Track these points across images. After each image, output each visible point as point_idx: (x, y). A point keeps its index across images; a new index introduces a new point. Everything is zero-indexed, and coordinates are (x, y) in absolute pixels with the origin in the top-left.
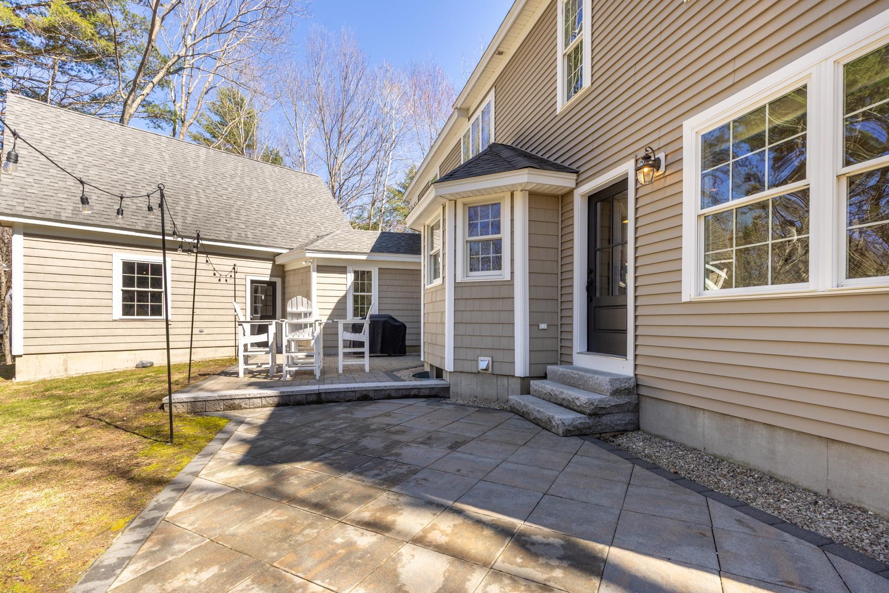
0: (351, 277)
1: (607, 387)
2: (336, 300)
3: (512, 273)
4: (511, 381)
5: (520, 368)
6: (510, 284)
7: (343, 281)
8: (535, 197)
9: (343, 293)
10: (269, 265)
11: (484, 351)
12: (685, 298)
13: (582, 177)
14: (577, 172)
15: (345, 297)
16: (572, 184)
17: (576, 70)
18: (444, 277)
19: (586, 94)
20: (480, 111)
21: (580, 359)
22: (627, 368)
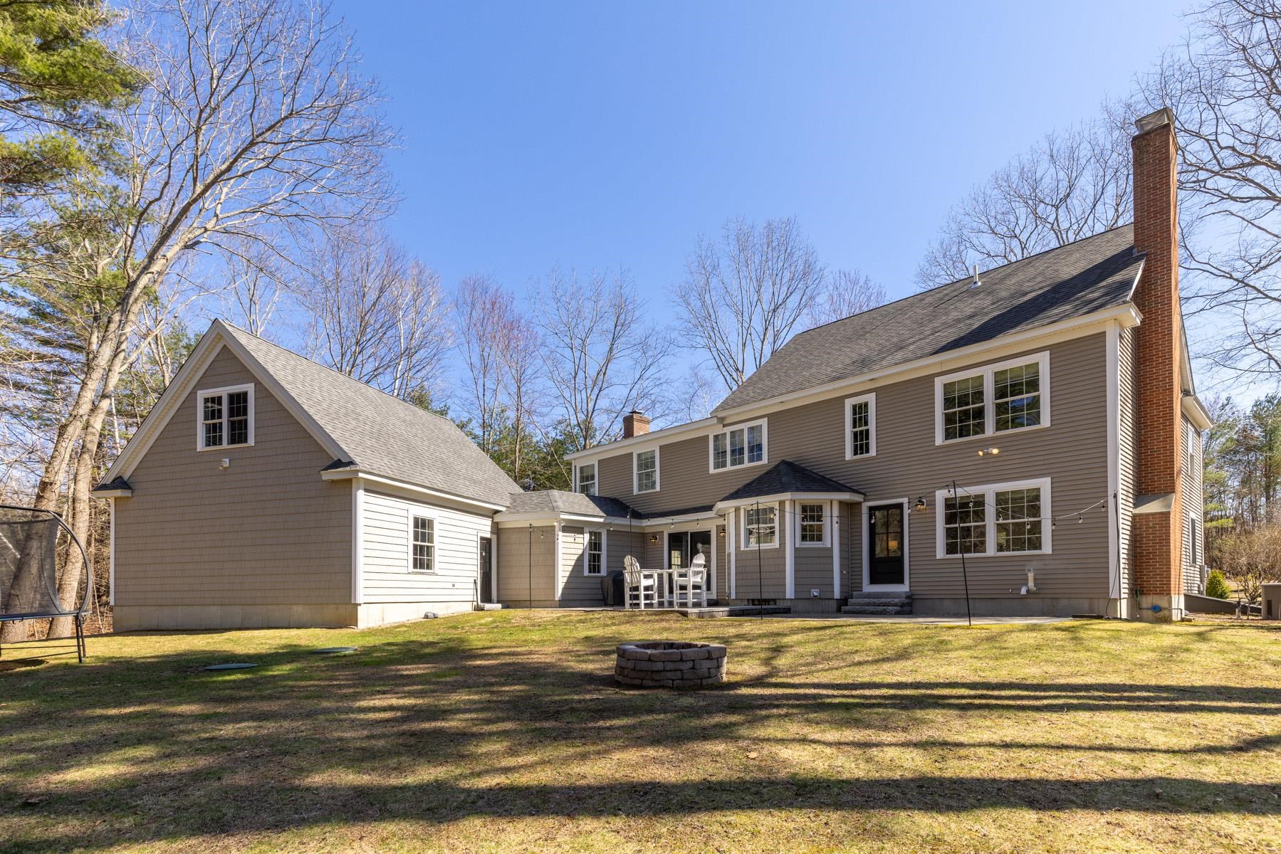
0: (587, 536)
1: (904, 595)
2: (576, 557)
3: (832, 544)
4: (831, 602)
5: (837, 595)
6: (831, 549)
7: (581, 540)
8: (841, 503)
9: (580, 552)
10: (488, 522)
11: (815, 586)
12: (938, 557)
13: (867, 498)
14: (865, 495)
15: (582, 555)
16: (862, 500)
17: (861, 442)
18: (782, 543)
19: (872, 458)
20: (745, 426)
21: (868, 588)
22: (904, 588)
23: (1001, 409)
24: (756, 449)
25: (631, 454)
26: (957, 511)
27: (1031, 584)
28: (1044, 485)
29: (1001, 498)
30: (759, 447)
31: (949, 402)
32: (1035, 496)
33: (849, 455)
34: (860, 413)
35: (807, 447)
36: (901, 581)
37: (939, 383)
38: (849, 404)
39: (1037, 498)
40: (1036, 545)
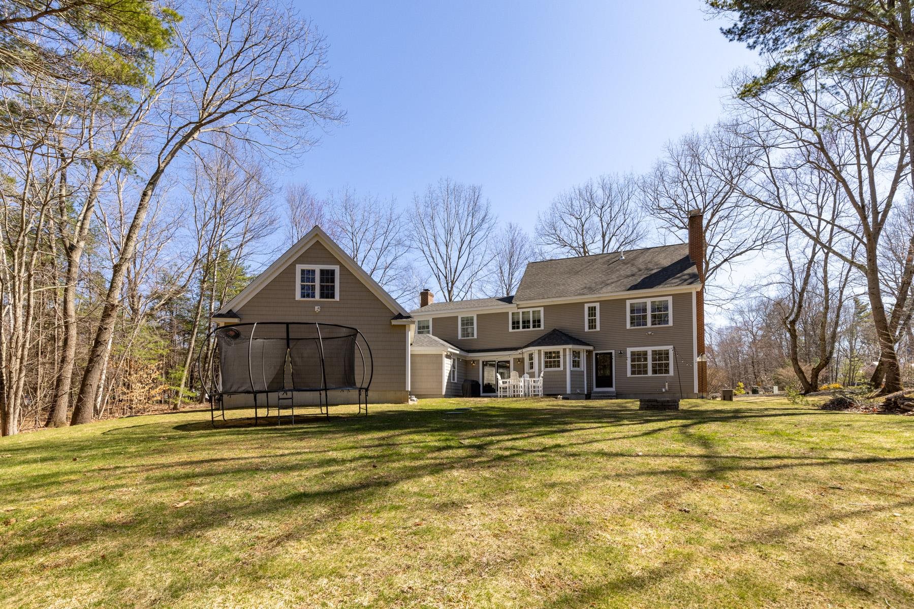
0: (452, 361)
1: (613, 392)
3: (583, 369)
4: (583, 395)
5: (586, 393)
6: (583, 372)
7: (450, 363)
8: (587, 351)
11: (578, 388)
12: (628, 376)
14: (594, 348)
15: (450, 371)
16: (593, 350)
17: (592, 324)
18: (565, 368)
19: (598, 332)
20: (531, 310)
21: (596, 389)
22: (613, 389)
23: (654, 317)
24: (537, 323)
25: (457, 317)
26: (636, 357)
27: (667, 387)
28: (670, 348)
29: (654, 352)
30: (539, 321)
31: (632, 311)
32: (667, 353)
33: (586, 329)
34: (592, 310)
35: (565, 323)
36: (611, 386)
37: (628, 303)
38: (586, 306)
39: (668, 354)
40: (667, 371)
